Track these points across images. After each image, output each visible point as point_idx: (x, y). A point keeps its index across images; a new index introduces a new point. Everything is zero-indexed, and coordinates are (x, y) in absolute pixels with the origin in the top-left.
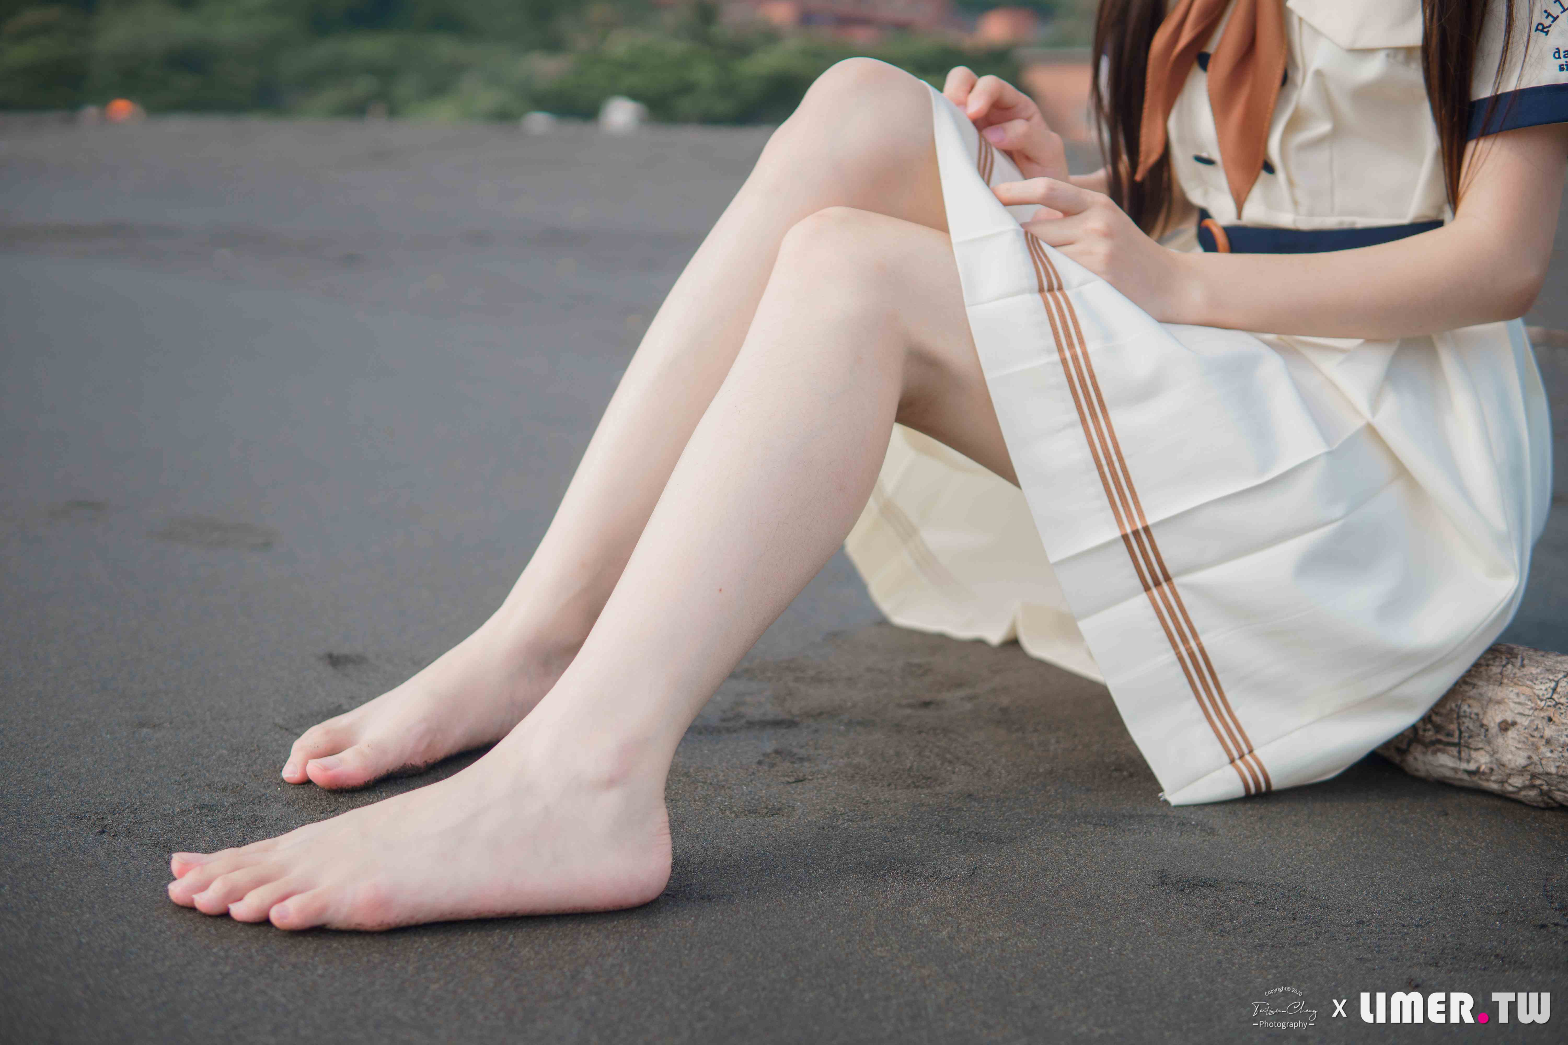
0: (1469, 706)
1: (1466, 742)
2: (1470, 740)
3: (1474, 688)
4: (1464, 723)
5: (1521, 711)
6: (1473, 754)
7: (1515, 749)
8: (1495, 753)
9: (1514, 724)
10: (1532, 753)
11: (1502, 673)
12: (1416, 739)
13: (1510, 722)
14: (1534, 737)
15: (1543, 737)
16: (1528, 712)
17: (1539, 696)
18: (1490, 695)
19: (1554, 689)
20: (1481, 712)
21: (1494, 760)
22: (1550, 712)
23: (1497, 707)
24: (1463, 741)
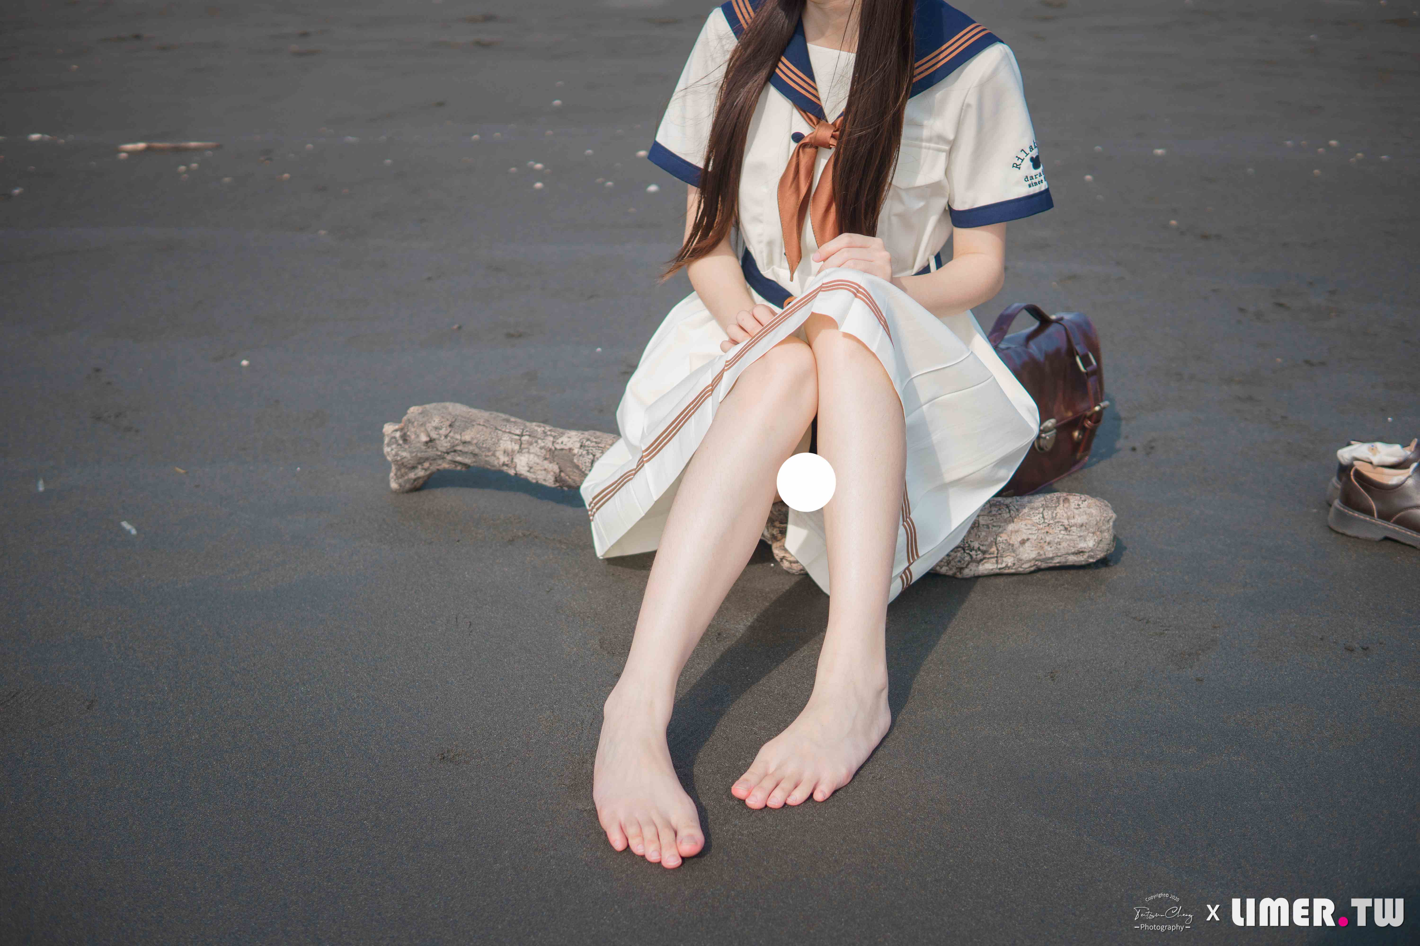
0: (1001, 537)
1: (1001, 554)
2: (1004, 553)
3: (1000, 527)
5: (1031, 532)
6: (1005, 559)
7: (1029, 551)
8: (1017, 556)
9: (1028, 539)
10: (1039, 551)
11: (1011, 516)
12: (972, 560)
13: (1026, 539)
14: (1040, 543)
15: (1045, 542)
16: (1034, 532)
17: (1037, 523)
18: (1010, 529)
19: (1043, 517)
20: (1008, 539)
21: (1016, 560)
22: (1047, 529)
23: (1017, 534)
24: (999, 555)
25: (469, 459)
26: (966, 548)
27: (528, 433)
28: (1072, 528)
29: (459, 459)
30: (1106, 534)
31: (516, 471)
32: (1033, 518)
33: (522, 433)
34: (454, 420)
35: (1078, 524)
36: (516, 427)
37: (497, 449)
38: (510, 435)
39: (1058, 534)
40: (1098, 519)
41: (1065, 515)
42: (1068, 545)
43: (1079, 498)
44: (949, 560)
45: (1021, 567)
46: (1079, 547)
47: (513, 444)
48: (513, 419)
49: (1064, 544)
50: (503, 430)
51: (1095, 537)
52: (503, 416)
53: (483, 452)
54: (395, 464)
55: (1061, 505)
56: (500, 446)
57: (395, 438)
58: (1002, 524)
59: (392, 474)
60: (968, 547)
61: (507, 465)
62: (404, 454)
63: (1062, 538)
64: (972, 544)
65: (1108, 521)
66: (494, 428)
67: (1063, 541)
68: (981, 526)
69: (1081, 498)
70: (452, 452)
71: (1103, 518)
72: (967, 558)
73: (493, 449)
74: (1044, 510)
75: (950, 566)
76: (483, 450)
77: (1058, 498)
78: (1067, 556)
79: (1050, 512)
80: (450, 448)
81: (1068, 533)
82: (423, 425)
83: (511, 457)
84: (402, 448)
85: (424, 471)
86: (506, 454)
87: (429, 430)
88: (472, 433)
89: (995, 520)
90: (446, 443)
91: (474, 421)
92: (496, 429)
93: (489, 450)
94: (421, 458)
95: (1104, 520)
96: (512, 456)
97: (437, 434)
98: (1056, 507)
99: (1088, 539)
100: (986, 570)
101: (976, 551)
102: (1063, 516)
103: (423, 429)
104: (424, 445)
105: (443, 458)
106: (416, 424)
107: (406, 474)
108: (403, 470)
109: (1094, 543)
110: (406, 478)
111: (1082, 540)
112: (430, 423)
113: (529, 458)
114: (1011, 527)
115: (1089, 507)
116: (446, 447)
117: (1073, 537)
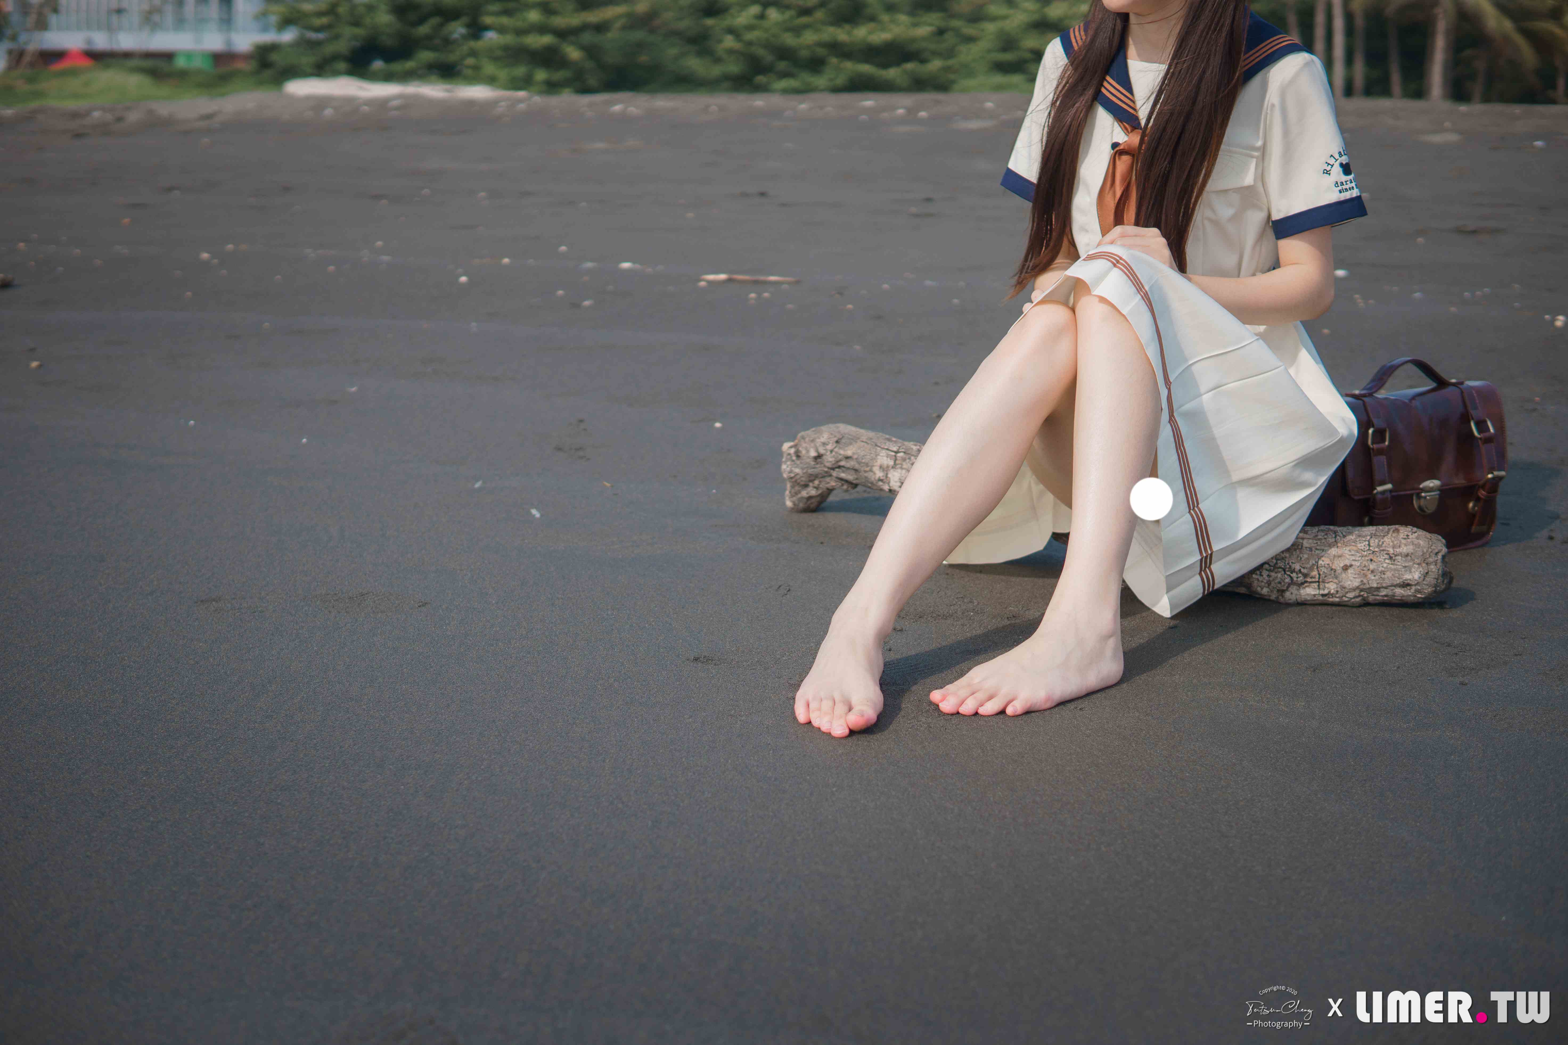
0: (1323, 561)
1: (1323, 579)
2: (1326, 578)
3: (1323, 551)
4: (1321, 570)
5: (1354, 559)
6: (1327, 585)
7: (1352, 578)
8: (1340, 582)
9: (1351, 566)
10: (1362, 579)
11: (1336, 541)
12: (1292, 582)
13: (1349, 565)
14: (1363, 570)
15: (1369, 570)
16: (1357, 559)
17: (1362, 550)
18: (1334, 554)
19: (1369, 545)
20: (1330, 563)
21: (1339, 586)
22: (1371, 557)
23: (1340, 559)
24: (1321, 580)
25: (852, 475)
26: (1287, 569)
27: (903, 450)
28: (1397, 558)
29: (843, 475)
30: (1432, 567)
31: (890, 487)
32: (1358, 545)
33: (898, 450)
34: (841, 437)
35: (1403, 554)
36: (894, 445)
37: (875, 464)
38: (887, 451)
39: (1382, 562)
40: (1425, 550)
41: (1391, 544)
42: (1393, 575)
43: (1410, 529)
44: (1270, 580)
45: (1345, 596)
46: (1404, 579)
47: (889, 460)
48: (894, 439)
49: (1389, 575)
50: (882, 446)
51: (1421, 569)
52: (887, 436)
53: (862, 467)
54: (790, 482)
55: (1390, 535)
56: (877, 462)
57: (789, 454)
58: (1326, 548)
59: (787, 492)
60: (1289, 568)
61: (882, 480)
62: (797, 470)
63: (1387, 568)
64: (1293, 566)
65: (1437, 554)
66: (874, 445)
67: (1388, 571)
68: (1304, 548)
69: (1412, 530)
70: (837, 468)
71: (1430, 550)
72: (1288, 580)
73: (870, 464)
74: (1371, 537)
75: (1270, 587)
76: (862, 465)
77: (1389, 529)
78: (1393, 588)
79: (1377, 541)
80: (835, 464)
81: (1393, 563)
82: (813, 441)
83: (885, 472)
84: (795, 464)
85: (815, 489)
86: (882, 470)
87: (818, 445)
88: (854, 449)
89: (1319, 543)
90: (831, 458)
91: (859, 438)
92: (876, 445)
93: (867, 465)
94: (811, 475)
95: (1431, 552)
96: (887, 471)
97: (825, 450)
98: (1384, 536)
99: (1413, 570)
100: (1308, 594)
101: (1297, 574)
102: (1389, 544)
103: (812, 445)
104: (813, 461)
105: (831, 476)
106: (807, 439)
107: (800, 492)
108: (797, 488)
109: (1420, 575)
110: (799, 496)
111: (1407, 570)
112: (819, 438)
113: (901, 474)
114: (1333, 551)
115: (1417, 538)
116: (831, 462)
117: (1398, 567)
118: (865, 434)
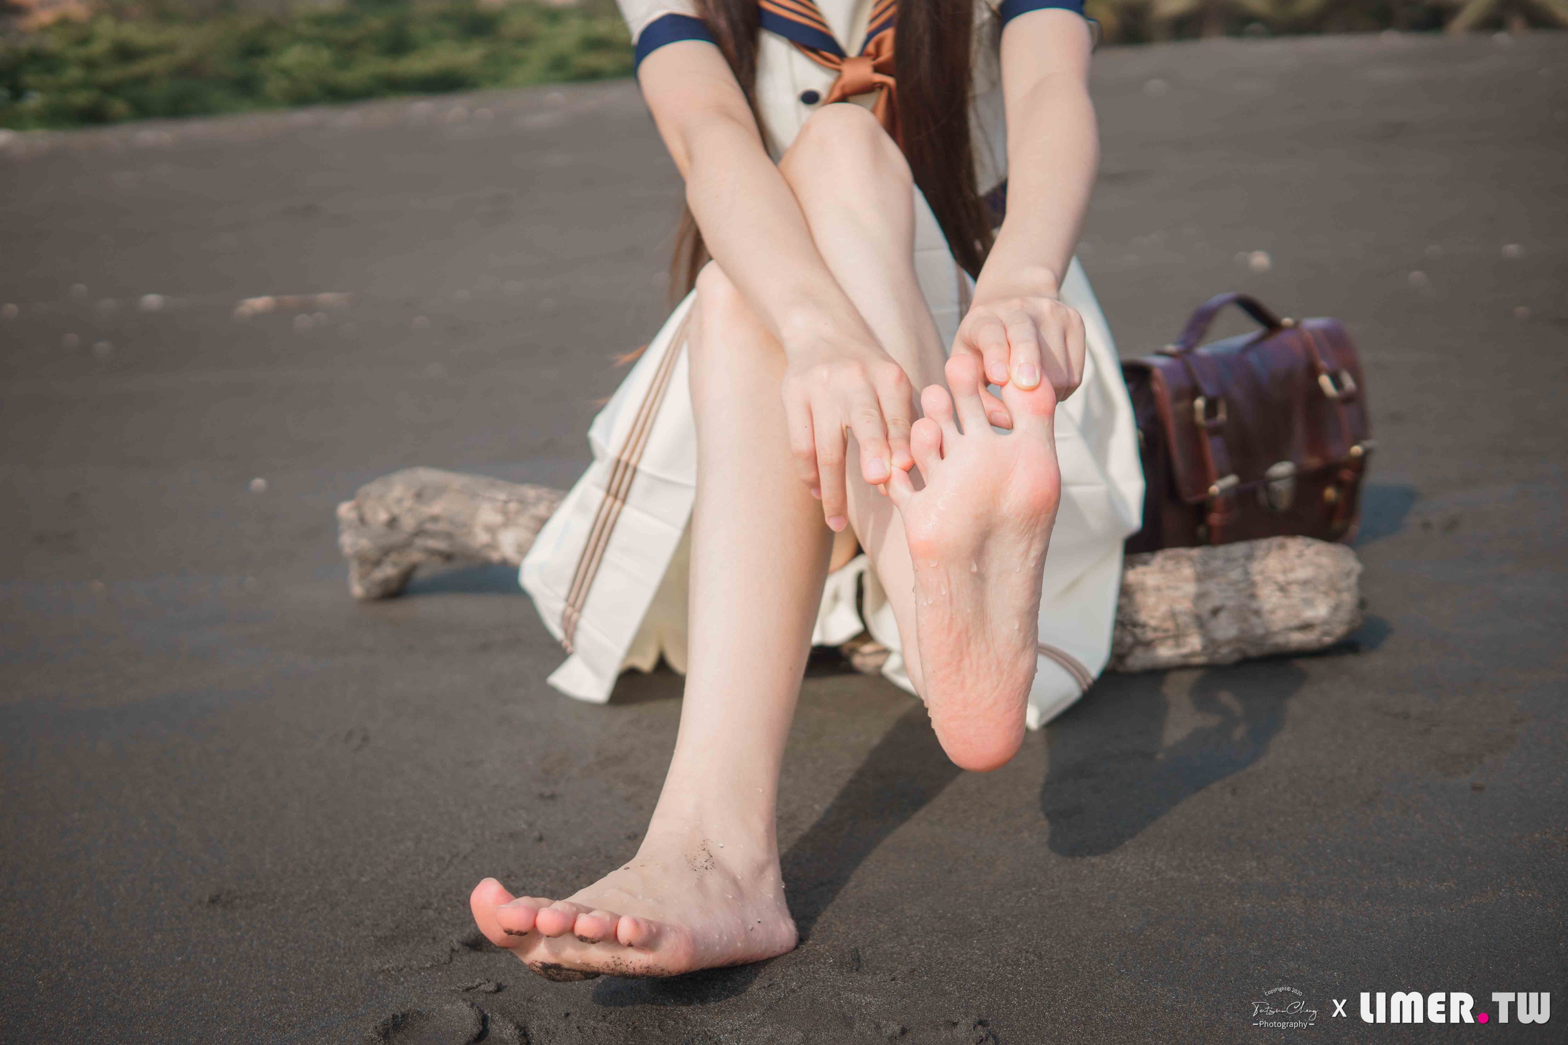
1: (1182, 632)
2: (1186, 630)
3: (1178, 589)
4: (1179, 618)
5: (1226, 596)
6: (1188, 641)
7: (1227, 627)
8: (1207, 633)
9: (1223, 607)
10: (1241, 626)
12: (1137, 642)
13: (1219, 605)
14: (1240, 613)
15: (1250, 610)
16: (1231, 595)
19: (1246, 573)
20: (1191, 606)
21: (1207, 641)
22: (1252, 590)
23: (1205, 598)
24: (1179, 633)
25: (444, 542)
27: (515, 499)
28: (1291, 587)
29: (431, 544)
30: (1344, 594)
31: (501, 554)
32: (1228, 573)
33: (509, 499)
34: (422, 488)
35: (1299, 580)
36: (502, 492)
37: (475, 523)
38: (493, 503)
39: (1269, 597)
40: (1330, 572)
41: (1279, 567)
42: (1287, 613)
43: (1302, 542)
45: (1218, 654)
46: (1305, 618)
47: (496, 515)
48: (500, 483)
49: (1281, 614)
50: (485, 496)
51: (1329, 601)
52: (489, 480)
53: (457, 529)
54: (356, 559)
55: (1274, 554)
56: (478, 519)
57: (349, 520)
59: (354, 576)
60: (1129, 620)
61: (488, 547)
62: (364, 543)
63: (1276, 604)
64: (1136, 617)
65: (1349, 576)
67: (1280, 609)
69: (1305, 542)
70: (420, 534)
71: (1337, 571)
72: (1129, 639)
73: (468, 524)
74: (1247, 561)
76: (457, 526)
77: (1270, 545)
78: (1289, 633)
79: (1255, 563)
80: (417, 528)
81: (1286, 595)
82: (381, 497)
83: (493, 534)
84: (360, 533)
85: (393, 567)
86: (486, 531)
87: (390, 504)
88: (443, 505)
89: (1170, 578)
90: (411, 520)
91: (448, 487)
92: (474, 496)
93: (464, 526)
94: (384, 547)
95: (1340, 573)
96: (494, 532)
97: (400, 509)
98: (1265, 556)
99: (1317, 603)
100: (1163, 657)
101: (1142, 627)
102: (1277, 569)
103: (382, 504)
104: (386, 527)
105: (413, 545)
106: (373, 497)
107: (371, 573)
108: (367, 568)
109: (1329, 611)
110: (371, 578)
111: (1307, 604)
112: (391, 493)
113: (515, 534)
115: (1316, 554)
116: (411, 526)
117: (1294, 601)
118: (456, 480)
